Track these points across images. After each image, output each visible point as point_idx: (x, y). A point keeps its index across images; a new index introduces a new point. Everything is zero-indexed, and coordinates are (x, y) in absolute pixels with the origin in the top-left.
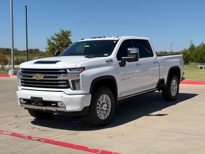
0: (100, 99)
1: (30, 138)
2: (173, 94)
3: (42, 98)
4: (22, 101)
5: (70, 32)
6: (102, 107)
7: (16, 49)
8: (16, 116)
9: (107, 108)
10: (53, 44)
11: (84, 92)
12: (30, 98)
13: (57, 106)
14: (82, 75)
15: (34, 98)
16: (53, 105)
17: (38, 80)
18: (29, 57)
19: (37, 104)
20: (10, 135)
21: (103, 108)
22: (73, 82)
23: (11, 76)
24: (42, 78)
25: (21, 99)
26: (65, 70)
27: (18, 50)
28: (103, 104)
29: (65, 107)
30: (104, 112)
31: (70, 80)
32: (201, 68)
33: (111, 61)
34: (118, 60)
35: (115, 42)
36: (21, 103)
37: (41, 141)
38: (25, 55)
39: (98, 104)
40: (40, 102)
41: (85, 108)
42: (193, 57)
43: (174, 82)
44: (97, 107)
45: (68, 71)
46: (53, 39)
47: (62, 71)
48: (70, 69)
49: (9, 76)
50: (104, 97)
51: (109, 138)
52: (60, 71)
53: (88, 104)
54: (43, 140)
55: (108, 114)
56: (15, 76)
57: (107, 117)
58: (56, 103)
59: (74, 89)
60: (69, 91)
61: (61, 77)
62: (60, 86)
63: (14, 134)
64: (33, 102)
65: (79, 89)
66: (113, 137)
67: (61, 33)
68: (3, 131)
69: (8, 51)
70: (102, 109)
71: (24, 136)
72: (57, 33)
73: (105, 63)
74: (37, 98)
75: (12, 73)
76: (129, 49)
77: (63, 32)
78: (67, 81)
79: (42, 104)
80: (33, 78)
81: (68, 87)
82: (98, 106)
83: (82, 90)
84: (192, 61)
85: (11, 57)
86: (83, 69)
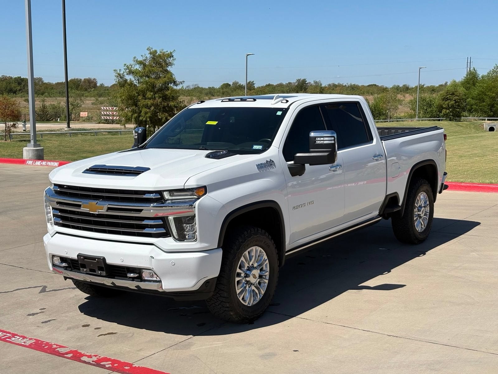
0: (242, 259)
1: (77, 356)
2: (420, 226)
3: (104, 259)
4: (57, 261)
5: (170, 55)
6: (247, 276)
7: (40, 79)
8: (44, 290)
9: (260, 277)
10: (131, 84)
11: (204, 245)
12: (75, 257)
13: (140, 278)
14: (199, 205)
15: (86, 257)
16: (132, 275)
17: (93, 215)
18: (71, 100)
19: (92, 272)
20: (30, 346)
21: (251, 279)
22: (178, 221)
23: (30, 162)
24: (103, 211)
25: (53, 256)
26: (160, 193)
27: (46, 81)
28: (250, 269)
29: (160, 281)
30: (253, 288)
31: (171, 218)
32: (492, 129)
33: (270, 163)
34: (287, 160)
35: (279, 113)
36: (54, 265)
37: (103, 367)
38: (61, 94)
39: (238, 270)
40: (101, 269)
41: (207, 282)
42: (473, 102)
43: (422, 197)
44: (237, 279)
45: (166, 195)
46: (131, 72)
47: (152, 196)
48: (171, 192)
49: (23, 162)
50: (253, 254)
51: (265, 357)
52: (147, 196)
53: (215, 273)
54: (108, 364)
55: (263, 292)
56: (38, 163)
57: (259, 298)
58: (138, 271)
59: (182, 238)
60: (169, 243)
61: (150, 210)
62: (147, 231)
63: (38, 346)
64: (84, 266)
65: (193, 238)
66: (273, 355)
67: (149, 56)
68: (14, 335)
69: (19, 84)
70: (248, 282)
71: (62, 350)
72: (140, 59)
73: (256, 170)
74: (93, 258)
75: (31, 155)
76: (312, 134)
77: (154, 53)
78: (164, 219)
79: (104, 273)
80: (83, 210)
81: (167, 234)
82: (239, 275)
83: (201, 241)
84: (470, 111)
85: (27, 101)
86: (203, 190)
